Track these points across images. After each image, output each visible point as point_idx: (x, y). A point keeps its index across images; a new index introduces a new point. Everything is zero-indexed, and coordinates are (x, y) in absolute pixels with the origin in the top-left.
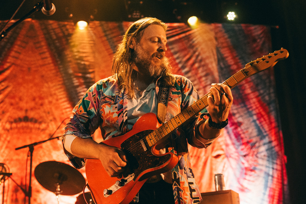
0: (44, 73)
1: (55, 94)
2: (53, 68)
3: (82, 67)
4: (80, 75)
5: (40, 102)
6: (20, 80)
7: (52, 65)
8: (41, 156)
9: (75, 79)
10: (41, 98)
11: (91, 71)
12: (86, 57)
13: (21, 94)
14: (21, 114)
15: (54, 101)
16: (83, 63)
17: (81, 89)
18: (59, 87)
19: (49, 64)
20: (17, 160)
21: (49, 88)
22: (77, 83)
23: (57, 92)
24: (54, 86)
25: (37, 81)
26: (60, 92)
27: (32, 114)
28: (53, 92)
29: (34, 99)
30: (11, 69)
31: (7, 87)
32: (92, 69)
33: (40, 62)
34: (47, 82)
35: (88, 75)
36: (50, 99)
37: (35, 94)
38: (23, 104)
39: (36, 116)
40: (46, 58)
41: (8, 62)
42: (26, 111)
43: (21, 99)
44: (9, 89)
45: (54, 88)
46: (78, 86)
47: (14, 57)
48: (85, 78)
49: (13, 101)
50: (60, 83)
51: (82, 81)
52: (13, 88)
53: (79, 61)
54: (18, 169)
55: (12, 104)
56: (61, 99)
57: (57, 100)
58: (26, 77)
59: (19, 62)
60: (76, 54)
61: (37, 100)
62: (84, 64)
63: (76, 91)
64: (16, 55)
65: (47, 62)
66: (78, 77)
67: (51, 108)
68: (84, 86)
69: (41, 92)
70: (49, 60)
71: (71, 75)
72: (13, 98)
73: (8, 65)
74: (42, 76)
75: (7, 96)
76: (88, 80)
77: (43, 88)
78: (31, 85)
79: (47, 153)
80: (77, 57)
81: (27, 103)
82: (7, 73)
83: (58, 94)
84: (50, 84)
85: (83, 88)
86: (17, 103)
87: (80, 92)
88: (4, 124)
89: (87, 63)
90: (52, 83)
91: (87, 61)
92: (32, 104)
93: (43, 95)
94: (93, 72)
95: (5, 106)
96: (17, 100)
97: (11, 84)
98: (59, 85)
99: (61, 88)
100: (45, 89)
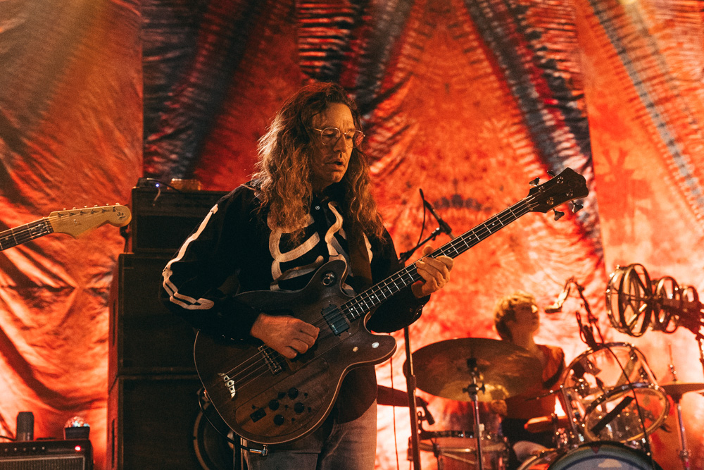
0: (479, 96)
1: (509, 145)
2: (496, 85)
3: (557, 83)
4: (555, 102)
5: (482, 162)
6: (433, 112)
7: (493, 78)
8: (499, 285)
9: (545, 111)
10: (482, 155)
11: (575, 93)
12: (562, 61)
13: (438, 144)
14: (446, 190)
15: (509, 162)
16: (557, 74)
17: (560, 135)
18: (514, 129)
19: (487, 75)
20: (453, 293)
21: (494, 131)
22: (550, 120)
23: (512, 140)
24: (505, 127)
25: (466, 115)
26: (517, 141)
27: (467, 191)
28: (505, 141)
29: (467, 158)
30: (409, 84)
31: (407, 127)
32: (578, 90)
33: (468, 71)
34: (489, 119)
35: (572, 104)
36: (501, 157)
37: (467, 145)
38: (446, 167)
39: (478, 195)
40: (479, 61)
41: (401, 70)
42: (455, 182)
43: (440, 156)
44: (413, 132)
45: (506, 131)
46: (553, 129)
47: (409, 57)
48: (569, 111)
49: (426, 160)
50: (516, 120)
51: (562, 117)
52: (420, 129)
53: (549, 71)
54: (459, 313)
55: (423, 167)
56: (523, 156)
57: (515, 159)
58: (444, 106)
59: (422, 69)
60: (540, 53)
61: (474, 158)
62: (560, 78)
63: (552, 139)
64: (415, 53)
65: (481, 72)
66: (552, 109)
67: (504, 178)
68: (567, 129)
69: (480, 141)
70: (486, 67)
71: (535, 101)
72: (424, 152)
73: (401, 75)
74: (477, 104)
75: (409, 148)
76: (573, 115)
77: (481, 132)
78: (457, 123)
79: (512, 277)
80: (543, 61)
81: (453, 164)
82: (402, 94)
83: (516, 146)
84: (495, 121)
85: (566, 133)
86: (435, 165)
87: (560, 142)
88: (414, 211)
89: (565, 76)
90: (499, 121)
91: (566, 71)
92: (465, 168)
93: (484, 147)
94: (581, 97)
95: (410, 170)
96: (433, 157)
97: (414, 121)
98: (514, 124)
99: (518, 132)
100: (486, 134)
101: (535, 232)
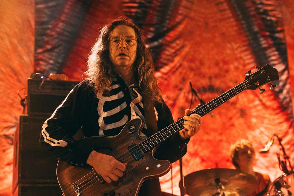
0: (224, 30)
1: (241, 58)
2: (234, 24)
3: (269, 23)
4: (268, 34)
5: (225, 67)
6: (198, 39)
7: (232, 20)
8: (234, 137)
9: (262, 39)
10: (226, 63)
11: (279, 29)
12: (271, 10)
13: (201, 56)
14: (205, 82)
15: (241, 67)
16: (269, 18)
17: (270, 53)
18: (244, 48)
19: (229, 18)
20: (209, 141)
21: (233, 49)
22: (265, 44)
23: (243, 55)
24: (239, 47)
25: (217, 40)
26: (246, 55)
27: (217, 83)
28: (239, 55)
29: (217, 64)
30: (185, 22)
31: (183, 47)
32: (280, 27)
33: (218, 16)
34: (230, 43)
35: (277, 35)
36: (236, 64)
37: (217, 57)
38: (205, 70)
39: (223, 86)
40: (225, 10)
41: (181, 14)
42: (210, 78)
43: (202, 63)
44: (186, 49)
45: (239, 50)
46: (266, 49)
47: (185, 7)
48: (275, 39)
49: (193, 65)
50: (245, 44)
51: (271, 42)
52: (191, 48)
53: (264, 16)
54: (211, 152)
55: (192, 69)
56: (248, 64)
57: (244, 65)
58: (205, 35)
59: (192, 14)
60: (260, 6)
61: (221, 64)
62: (271, 20)
63: (265, 55)
64: (189, 5)
65: (226, 16)
66: (266, 37)
67: (238, 76)
68: (274, 49)
69: (225, 55)
70: (228, 13)
71: (256, 33)
72: (192, 61)
73: (180, 17)
74: (223, 34)
75: (184, 58)
76: (278, 41)
77: (225, 50)
78: (211, 45)
79: (241, 133)
80: (261, 11)
81: (209, 68)
82: (180, 28)
83: (245, 58)
84: (233, 44)
85: (273, 51)
86: (198, 69)
87: (270, 57)
88: (186, 94)
89: (273, 19)
90: (236, 43)
91: (274, 16)
92: (216, 70)
93: (227, 59)
94: (282, 31)
95: (184, 71)
96: (198, 64)
97: (187, 43)
98: (244, 46)
99: (246, 50)
100: (228, 51)
101: (255, 107)
